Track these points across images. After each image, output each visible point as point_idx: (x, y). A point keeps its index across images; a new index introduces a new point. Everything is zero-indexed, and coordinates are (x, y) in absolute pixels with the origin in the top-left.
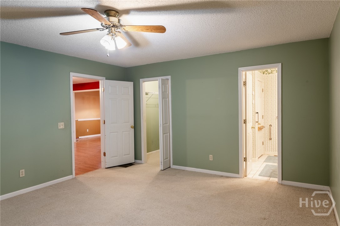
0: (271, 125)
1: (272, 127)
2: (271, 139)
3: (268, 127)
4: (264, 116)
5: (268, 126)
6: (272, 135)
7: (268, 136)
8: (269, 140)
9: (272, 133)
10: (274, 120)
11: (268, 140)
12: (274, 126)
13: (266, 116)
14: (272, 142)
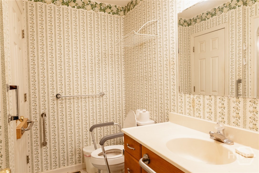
0: (43, 115)
1: (47, 118)
2: (44, 144)
3: (38, 120)
4: (27, 95)
5: (38, 117)
6: (47, 134)
7: (39, 139)
8: (41, 147)
9: (47, 130)
10: (51, 103)
11: (39, 147)
12: (51, 114)
13: (32, 96)
14: (48, 149)
